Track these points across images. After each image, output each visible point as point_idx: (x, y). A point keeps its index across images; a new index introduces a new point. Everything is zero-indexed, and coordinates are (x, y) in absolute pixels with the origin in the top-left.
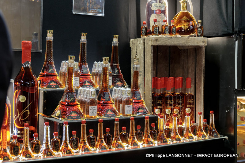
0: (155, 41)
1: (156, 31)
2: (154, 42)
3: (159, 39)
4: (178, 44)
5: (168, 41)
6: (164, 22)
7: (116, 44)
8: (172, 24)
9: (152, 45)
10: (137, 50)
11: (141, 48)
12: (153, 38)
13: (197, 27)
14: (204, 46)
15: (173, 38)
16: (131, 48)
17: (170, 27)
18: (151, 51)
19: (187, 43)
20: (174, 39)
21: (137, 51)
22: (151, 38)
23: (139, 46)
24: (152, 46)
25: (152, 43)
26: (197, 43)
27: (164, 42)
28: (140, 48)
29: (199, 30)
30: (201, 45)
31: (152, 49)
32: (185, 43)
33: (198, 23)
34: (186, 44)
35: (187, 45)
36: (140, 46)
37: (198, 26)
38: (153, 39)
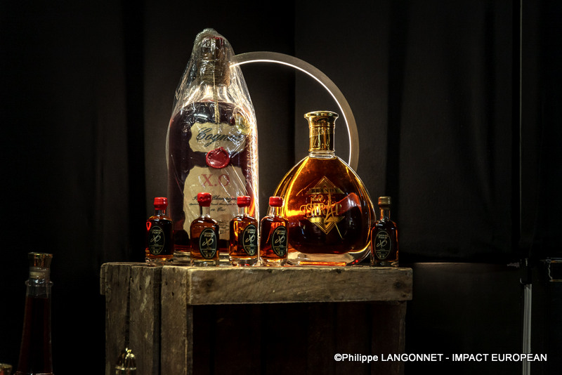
0: (203, 290)
1: (206, 246)
2: (198, 292)
3: (220, 280)
4: (296, 296)
5: (257, 285)
6: (241, 205)
7: (42, 288)
8: (272, 215)
9: (190, 302)
10: (128, 311)
11: (147, 307)
12: (194, 274)
13: (373, 225)
14: (402, 302)
15: (276, 274)
16: (104, 297)
17: (266, 225)
18: (184, 326)
19: (332, 291)
20: (279, 277)
21: (128, 317)
22: (187, 275)
23: (139, 298)
24: (189, 306)
25: (191, 297)
26: (374, 292)
27: (239, 292)
28: (143, 306)
29: (380, 236)
30: (389, 299)
31: (191, 318)
32: (324, 291)
33: (377, 207)
34: (328, 297)
35: (332, 299)
36: (142, 301)
37: (379, 218)
38: (196, 279)
